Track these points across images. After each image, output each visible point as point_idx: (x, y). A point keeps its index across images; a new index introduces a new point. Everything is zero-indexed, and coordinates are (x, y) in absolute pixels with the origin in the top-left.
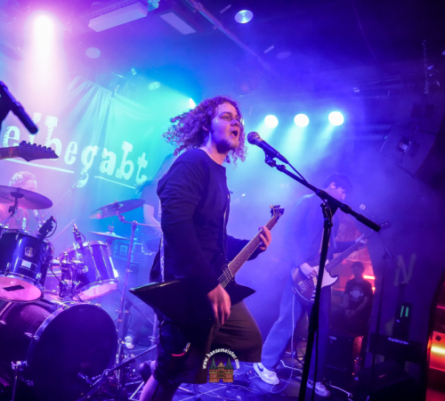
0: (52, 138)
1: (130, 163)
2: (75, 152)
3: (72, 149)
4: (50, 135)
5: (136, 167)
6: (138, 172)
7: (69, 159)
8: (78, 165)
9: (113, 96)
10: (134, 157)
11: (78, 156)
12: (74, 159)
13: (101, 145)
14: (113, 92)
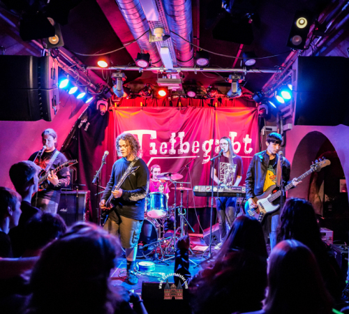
0: (183, 142)
1: (238, 143)
2: (198, 146)
3: (196, 144)
4: (181, 141)
5: (243, 145)
6: (246, 147)
7: (195, 150)
8: (202, 152)
9: (215, 109)
10: (239, 139)
11: (201, 147)
12: (198, 150)
13: (214, 138)
14: (214, 106)
